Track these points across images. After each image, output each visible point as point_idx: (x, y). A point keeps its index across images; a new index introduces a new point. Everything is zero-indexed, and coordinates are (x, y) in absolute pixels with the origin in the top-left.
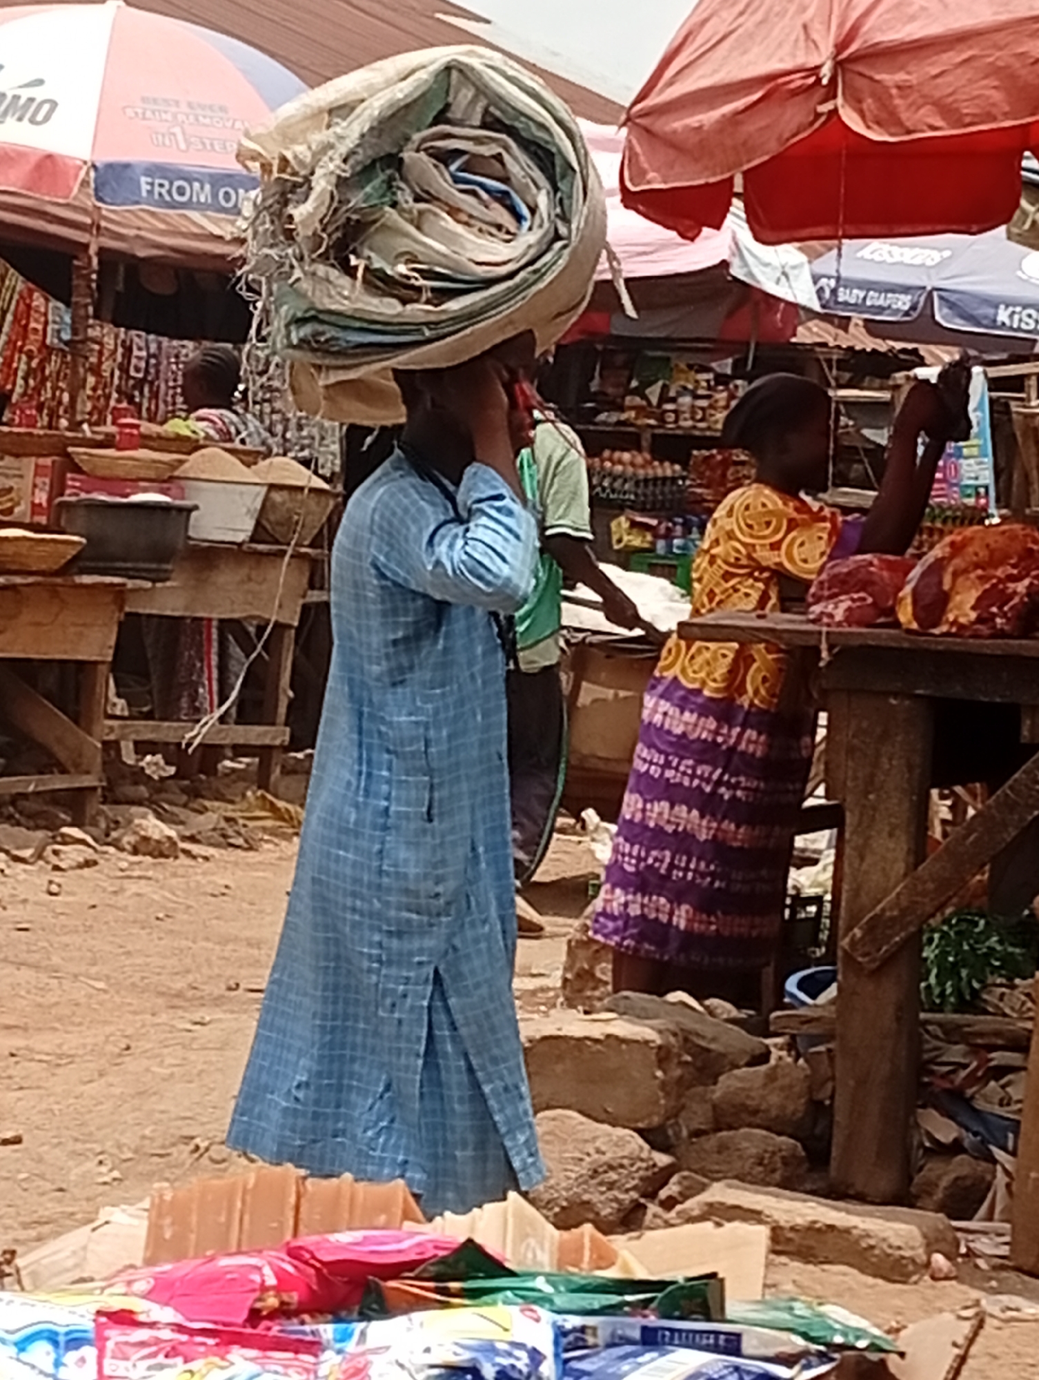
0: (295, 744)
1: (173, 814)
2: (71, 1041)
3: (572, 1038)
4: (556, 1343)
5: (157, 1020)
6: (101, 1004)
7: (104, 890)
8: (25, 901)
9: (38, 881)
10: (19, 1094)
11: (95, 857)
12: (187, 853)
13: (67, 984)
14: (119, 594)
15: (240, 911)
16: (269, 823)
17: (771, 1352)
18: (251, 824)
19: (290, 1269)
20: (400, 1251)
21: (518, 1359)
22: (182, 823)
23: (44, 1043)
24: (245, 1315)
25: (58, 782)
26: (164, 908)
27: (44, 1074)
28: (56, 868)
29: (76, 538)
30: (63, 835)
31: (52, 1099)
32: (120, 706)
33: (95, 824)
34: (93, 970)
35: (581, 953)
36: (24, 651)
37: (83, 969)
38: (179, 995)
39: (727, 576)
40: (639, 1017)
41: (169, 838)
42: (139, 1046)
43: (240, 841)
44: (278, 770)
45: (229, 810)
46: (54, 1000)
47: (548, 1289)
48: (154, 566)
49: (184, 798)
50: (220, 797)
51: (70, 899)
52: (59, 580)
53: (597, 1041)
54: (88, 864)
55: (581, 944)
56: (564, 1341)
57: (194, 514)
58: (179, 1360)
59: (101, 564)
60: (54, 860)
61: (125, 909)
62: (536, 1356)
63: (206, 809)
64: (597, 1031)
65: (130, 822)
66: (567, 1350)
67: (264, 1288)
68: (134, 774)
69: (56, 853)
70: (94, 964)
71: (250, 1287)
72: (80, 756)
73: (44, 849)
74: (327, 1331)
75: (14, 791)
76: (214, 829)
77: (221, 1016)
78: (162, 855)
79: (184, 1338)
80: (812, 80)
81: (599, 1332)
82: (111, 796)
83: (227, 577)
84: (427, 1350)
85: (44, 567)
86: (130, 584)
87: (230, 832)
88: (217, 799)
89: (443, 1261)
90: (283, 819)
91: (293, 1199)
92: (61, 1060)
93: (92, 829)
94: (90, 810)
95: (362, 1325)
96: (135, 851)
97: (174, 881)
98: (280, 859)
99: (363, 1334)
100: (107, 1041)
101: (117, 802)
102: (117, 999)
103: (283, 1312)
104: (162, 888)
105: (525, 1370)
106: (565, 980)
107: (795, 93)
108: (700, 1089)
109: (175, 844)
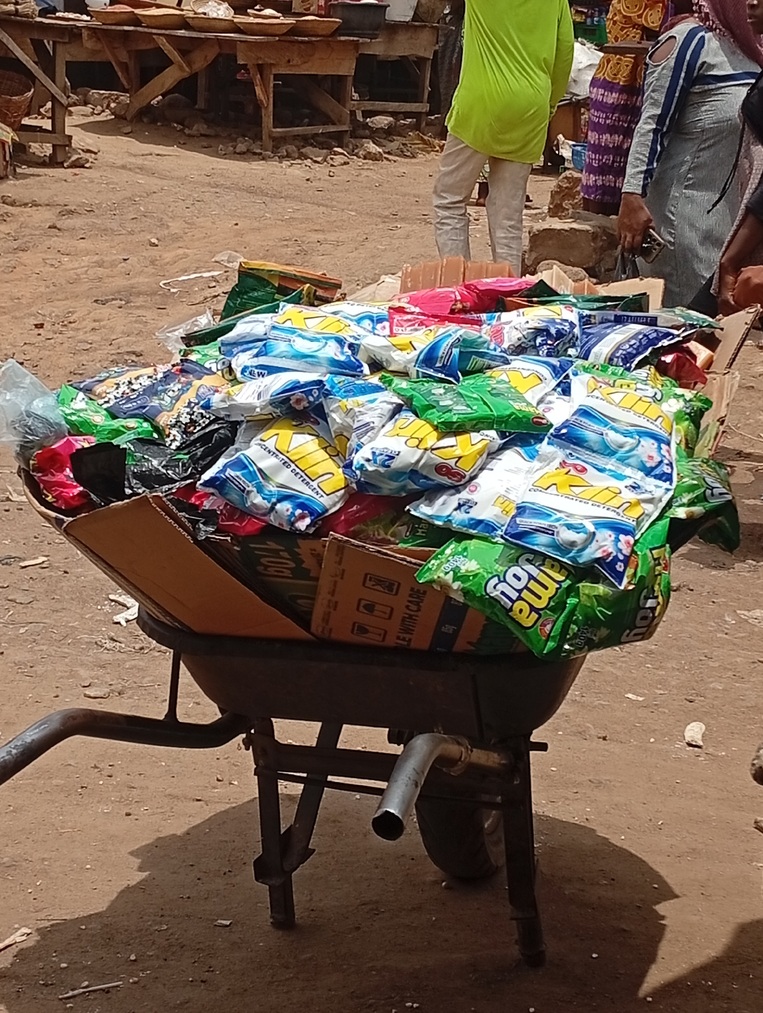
0: (431, 113)
1: (381, 142)
2: (343, 236)
3: (555, 229)
4: (580, 321)
5: (378, 227)
6: (354, 221)
7: (353, 174)
8: (320, 179)
9: (324, 171)
10: (323, 257)
11: (348, 160)
12: (387, 159)
13: (340, 213)
14: (356, 45)
15: (410, 182)
16: (421, 146)
17: (670, 325)
18: (413, 146)
19: (466, 293)
20: (511, 286)
21: (565, 326)
22: (384, 146)
23: (332, 237)
24: (449, 311)
25: (332, 129)
26: (378, 182)
27: (333, 249)
28: (332, 165)
29: (337, 20)
30: (334, 151)
31: (336, 259)
32: (356, 96)
33: (347, 147)
34: (350, 207)
35: (557, 197)
36: (316, 71)
37: (346, 206)
38: (386, 217)
39: (622, 29)
40: (584, 221)
41: (379, 152)
42: (371, 238)
43: (409, 154)
44: (424, 123)
45: (404, 141)
46: (335, 219)
47: (574, 300)
48: (371, 32)
49: (385, 136)
50: (400, 135)
51: (339, 178)
52: (330, 39)
53: (566, 231)
54: (346, 163)
55: (557, 192)
56: (583, 320)
57: (388, 8)
58: (424, 327)
59: (347, 32)
60: (331, 162)
61: (362, 182)
62: (572, 325)
63: (394, 140)
64: (566, 227)
65: (362, 145)
66: (584, 324)
67: (456, 301)
68: (363, 125)
69: (332, 159)
70: (350, 204)
71: (450, 299)
72: (341, 116)
73: (327, 157)
74: (484, 316)
75: (314, 132)
76: (398, 149)
77: (405, 225)
78: (377, 160)
79: (426, 318)
81: (597, 318)
82: (354, 135)
83: (402, 37)
84: (527, 322)
85: (324, 33)
86: (361, 40)
87: (405, 150)
88: (399, 136)
89: (530, 289)
90: (427, 144)
91: (462, 270)
92: (338, 244)
93: (347, 149)
94: (345, 141)
95: (499, 313)
96: (365, 158)
97: (381, 171)
98: (426, 161)
99: (499, 317)
100: (357, 236)
101: (356, 137)
102: (361, 219)
103: (464, 311)
104: (377, 173)
105: (568, 330)
106: (549, 208)
108: (610, 251)
109: (381, 155)
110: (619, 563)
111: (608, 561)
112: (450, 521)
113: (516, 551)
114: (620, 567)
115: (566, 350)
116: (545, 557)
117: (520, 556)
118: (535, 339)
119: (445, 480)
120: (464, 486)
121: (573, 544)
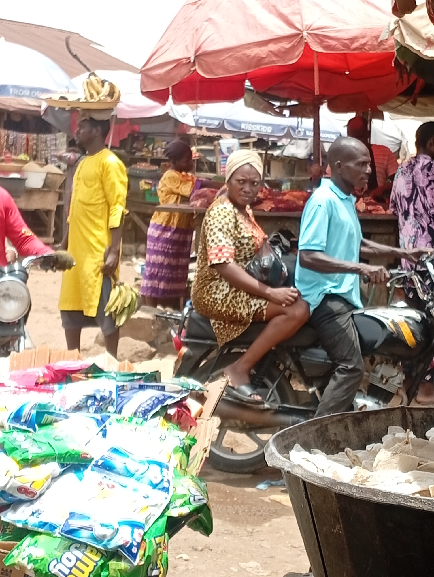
17: (173, 390)
19: (47, 372)
20: (76, 367)
21: (106, 393)
24: (34, 384)
40: (147, 312)
47: (115, 376)
53: (136, 319)
56: (118, 389)
57: (27, 181)
58: (16, 395)
62: (111, 393)
66: (119, 391)
67: (39, 377)
71: (36, 377)
74: (56, 387)
79: (18, 390)
80: (189, 61)
81: (128, 387)
83: (36, 198)
89: (87, 369)
95: (65, 385)
99: (66, 387)
103: (44, 383)
105: (108, 396)
107: (184, 64)
110: (134, 548)
111: (127, 546)
112: (27, 523)
113: (69, 542)
114: (134, 550)
115: (107, 408)
116: (87, 545)
117: (71, 546)
118: (87, 402)
119: (23, 497)
120: (36, 500)
121: (104, 536)
